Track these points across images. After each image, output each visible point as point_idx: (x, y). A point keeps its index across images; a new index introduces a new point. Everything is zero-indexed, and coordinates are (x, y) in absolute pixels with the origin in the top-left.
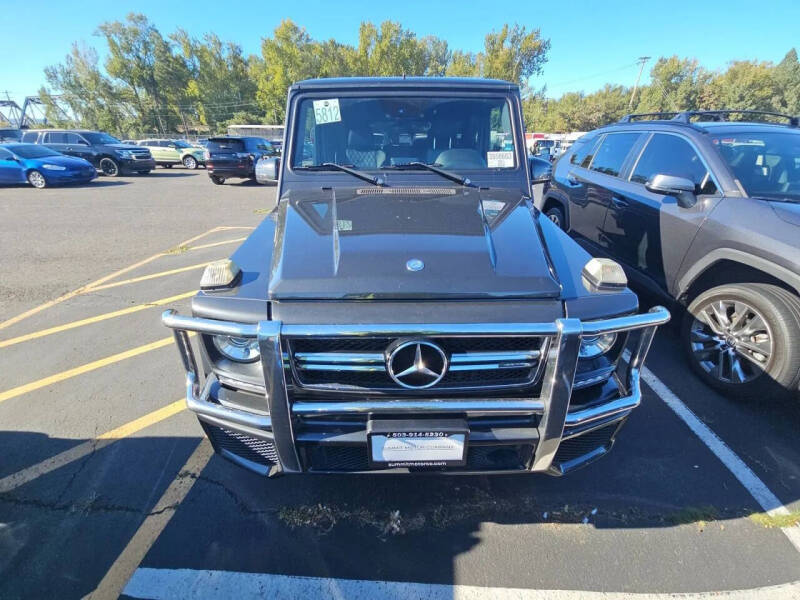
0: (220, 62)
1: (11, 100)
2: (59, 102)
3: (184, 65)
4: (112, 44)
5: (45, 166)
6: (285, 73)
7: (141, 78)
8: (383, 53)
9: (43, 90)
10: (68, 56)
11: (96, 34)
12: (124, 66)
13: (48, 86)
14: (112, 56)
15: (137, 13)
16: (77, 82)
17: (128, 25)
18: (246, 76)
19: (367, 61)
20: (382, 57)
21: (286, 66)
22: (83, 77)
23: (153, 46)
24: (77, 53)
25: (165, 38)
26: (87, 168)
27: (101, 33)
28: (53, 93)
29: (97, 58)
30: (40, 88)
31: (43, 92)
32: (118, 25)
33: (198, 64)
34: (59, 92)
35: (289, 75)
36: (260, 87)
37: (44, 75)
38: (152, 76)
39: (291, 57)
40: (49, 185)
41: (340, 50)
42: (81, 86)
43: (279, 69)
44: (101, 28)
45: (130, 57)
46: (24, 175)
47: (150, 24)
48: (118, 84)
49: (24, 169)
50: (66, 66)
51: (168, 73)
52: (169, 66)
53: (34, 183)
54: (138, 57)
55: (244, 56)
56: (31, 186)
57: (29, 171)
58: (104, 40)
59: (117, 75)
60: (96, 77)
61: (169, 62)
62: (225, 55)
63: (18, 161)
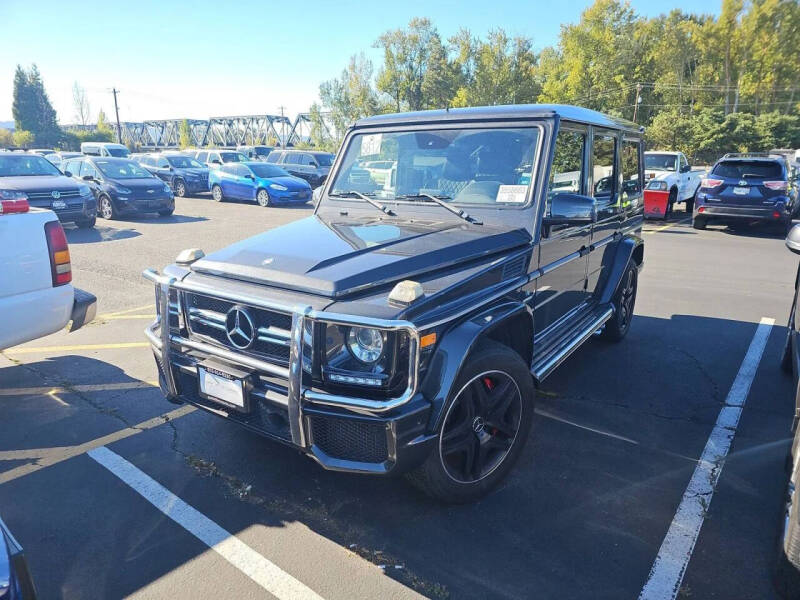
0: (500, 62)
1: (285, 116)
2: (325, 119)
3: (457, 71)
4: (389, 55)
5: (273, 186)
6: (586, 67)
7: (408, 90)
8: (763, 19)
9: (315, 106)
10: (345, 71)
11: (376, 46)
12: (395, 78)
13: (320, 102)
14: (385, 69)
15: (421, 17)
16: (346, 98)
17: (409, 32)
18: (529, 77)
19: (729, 37)
20: (759, 27)
21: (589, 58)
22: (353, 93)
23: (430, 52)
24: (353, 67)
25: (444, 42)
26: (305, 189)
27: (380, 45)
28: (323, 110)
29: (371, 72)
30: (312, 104)
31: (315, 109)
32: (400, 34)
33: (473, 68)
34: (328, 110)
35: (591, 69)
36: (545, 90)
37: (319, 90)
38: (418, 88)
39: (598, 45)
40: (271, 205)
41: (682, 25)
42: (348, 103)
43: (578, 63)
44: (382, 38)
45: (403, 68)
46: (254, 192)
47: (432, 29)
48: (384, 99)
49: (256, 187)
50: (340, 81)
51: (437, 82)
52: (439, 74)
53: (260, 200)
54: (411, 68)
55: (535, 50)
56: (257, 203)
57: (260, 189)
58: (382, 51)
59: (385, 89)
60: (365, 92)
61: (441, 69)
62: (510, 52)
63: (253, 179)
